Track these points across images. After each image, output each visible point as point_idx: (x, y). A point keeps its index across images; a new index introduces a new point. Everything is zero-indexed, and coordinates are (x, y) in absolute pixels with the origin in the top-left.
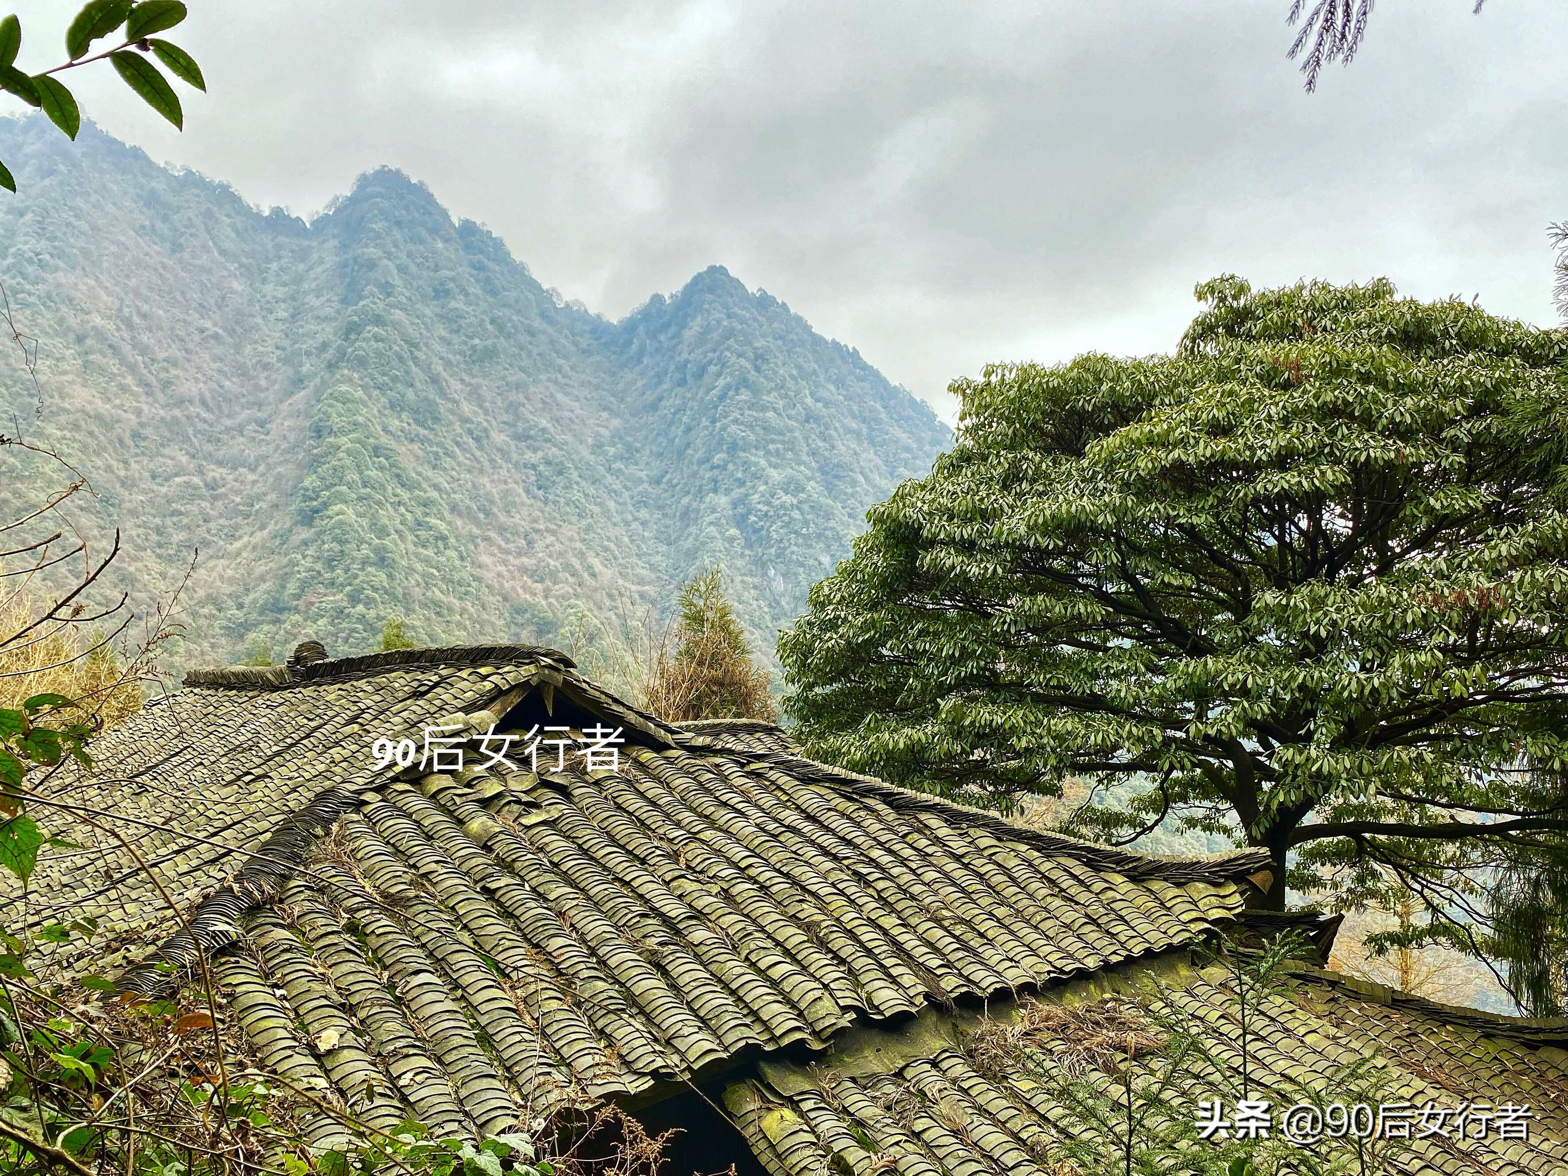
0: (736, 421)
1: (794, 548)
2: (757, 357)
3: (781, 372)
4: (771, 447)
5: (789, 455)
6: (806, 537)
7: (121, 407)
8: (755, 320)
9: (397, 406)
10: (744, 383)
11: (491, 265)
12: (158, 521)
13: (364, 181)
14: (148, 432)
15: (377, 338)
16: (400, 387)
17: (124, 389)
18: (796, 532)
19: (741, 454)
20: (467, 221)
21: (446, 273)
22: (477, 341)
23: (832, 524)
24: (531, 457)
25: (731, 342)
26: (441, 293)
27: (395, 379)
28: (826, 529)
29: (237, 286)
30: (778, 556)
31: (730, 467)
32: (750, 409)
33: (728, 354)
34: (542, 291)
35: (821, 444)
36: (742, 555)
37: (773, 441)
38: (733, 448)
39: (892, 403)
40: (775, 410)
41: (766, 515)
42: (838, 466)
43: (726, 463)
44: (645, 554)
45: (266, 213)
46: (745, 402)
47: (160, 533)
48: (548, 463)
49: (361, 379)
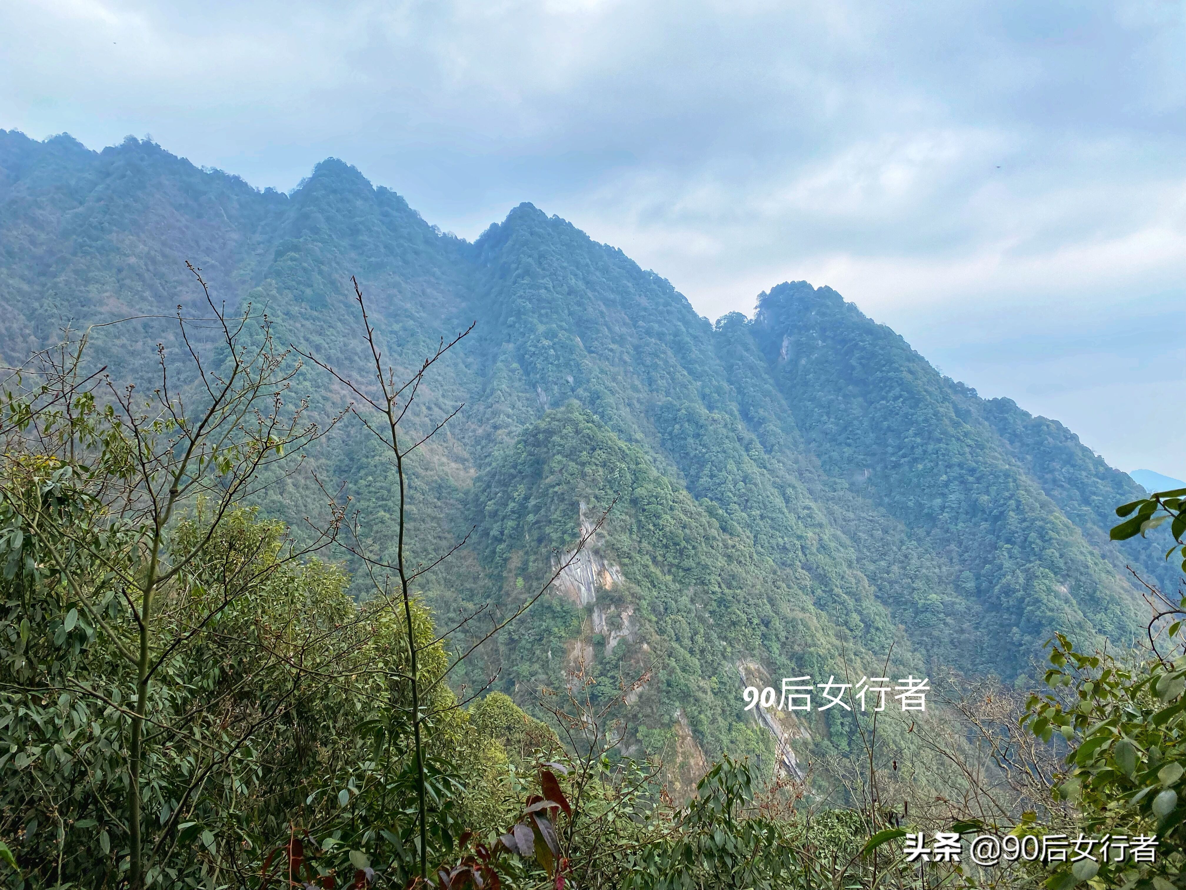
0: (521, 297)
1: (550, 373)
2: (540, 257)
3: (555, 265)
4: (543, 311)
5: (555, 316)
6: (558, 366)
7: (140, 310)
8: (549, 234)
9: (299, 299)
10: (527, 272)
11: (395, 213)
12: (150, 375)
13: (319, 167)
14: (155, 324)
15: (292, 259)
16: (302, 287)
17: (143, 299)
18: (551, 364)
19: (523, 317)
20: (381, 187)
21: (358, 219)
22: (373, 259)
23: (574, 356)
24: (396, 327)
25: (525, 248)
26: (355, 231)
27: (299, 283)
28: (570, 360)
29: (235, 236)
30: (542, 378)
31: (517, 325)
32: (530, 288)
33: (522, 256)
34: (429, 227)
35: (577, 308)
36: (520, 380)
37: (544, 308)
38: (519, 313)
39: (641, 281)
40: (546, 288)
41: (534, 353)
42: (587, 321)
43: (515, 323)
44: (466, 383)
45: (262, 192)
46: (527, 284)
47: (150, 382)
48: (405, 330)
49: (277, 284)
